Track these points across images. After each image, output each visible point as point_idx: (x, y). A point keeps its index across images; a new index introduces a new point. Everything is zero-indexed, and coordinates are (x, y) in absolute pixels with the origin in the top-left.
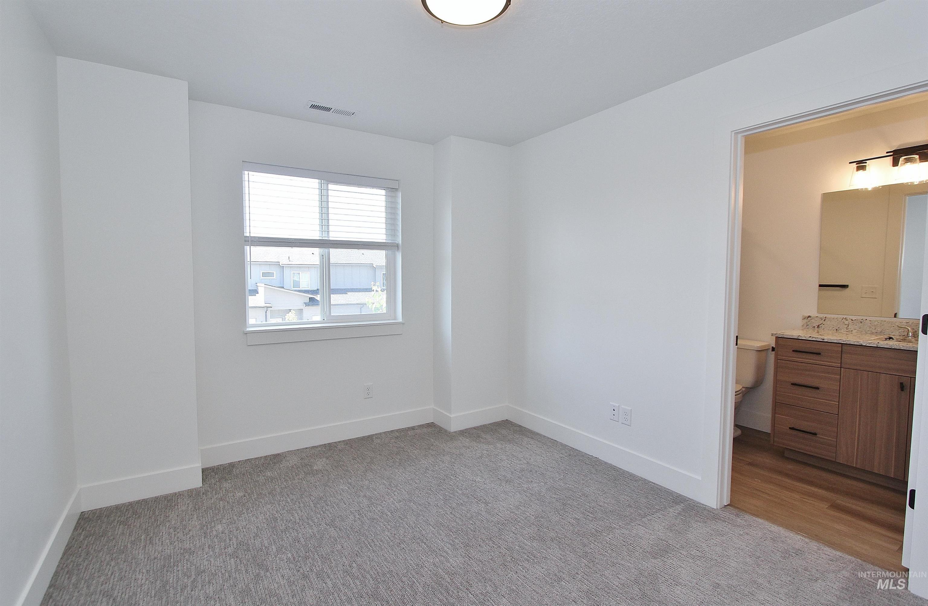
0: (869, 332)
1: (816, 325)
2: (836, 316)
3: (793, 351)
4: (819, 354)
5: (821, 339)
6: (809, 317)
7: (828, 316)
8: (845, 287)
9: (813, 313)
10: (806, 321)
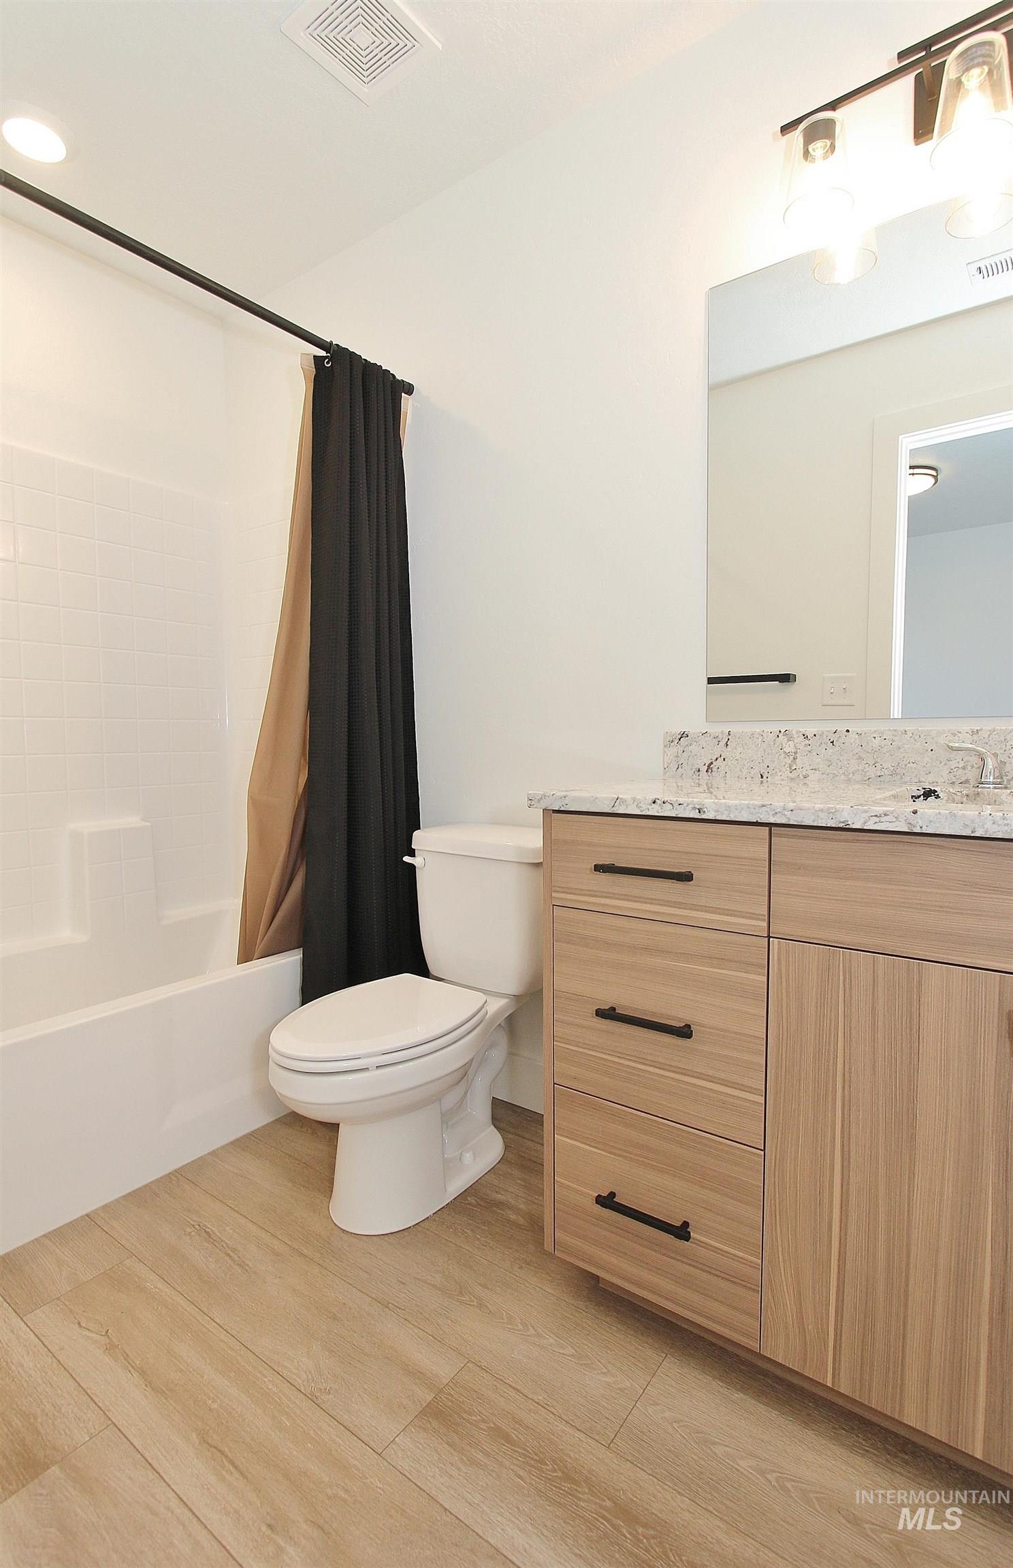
0: (857, 777)
1: (701, 763)
2: (757, 728)
3: (598, 868)
4: (686, 877)
5: (694, 808)
6: (683, 735)
7: (736, 729)
8: (785, 678)
9: (695, 723)
10: (673, 750)
